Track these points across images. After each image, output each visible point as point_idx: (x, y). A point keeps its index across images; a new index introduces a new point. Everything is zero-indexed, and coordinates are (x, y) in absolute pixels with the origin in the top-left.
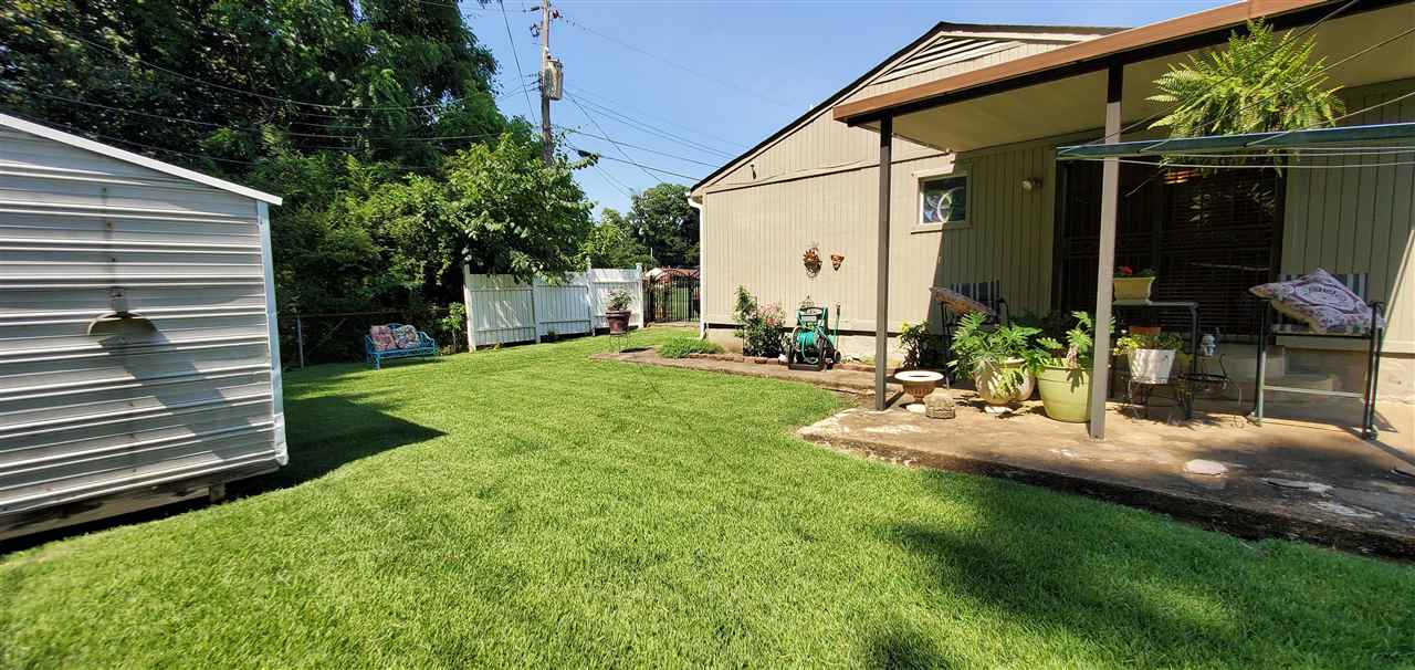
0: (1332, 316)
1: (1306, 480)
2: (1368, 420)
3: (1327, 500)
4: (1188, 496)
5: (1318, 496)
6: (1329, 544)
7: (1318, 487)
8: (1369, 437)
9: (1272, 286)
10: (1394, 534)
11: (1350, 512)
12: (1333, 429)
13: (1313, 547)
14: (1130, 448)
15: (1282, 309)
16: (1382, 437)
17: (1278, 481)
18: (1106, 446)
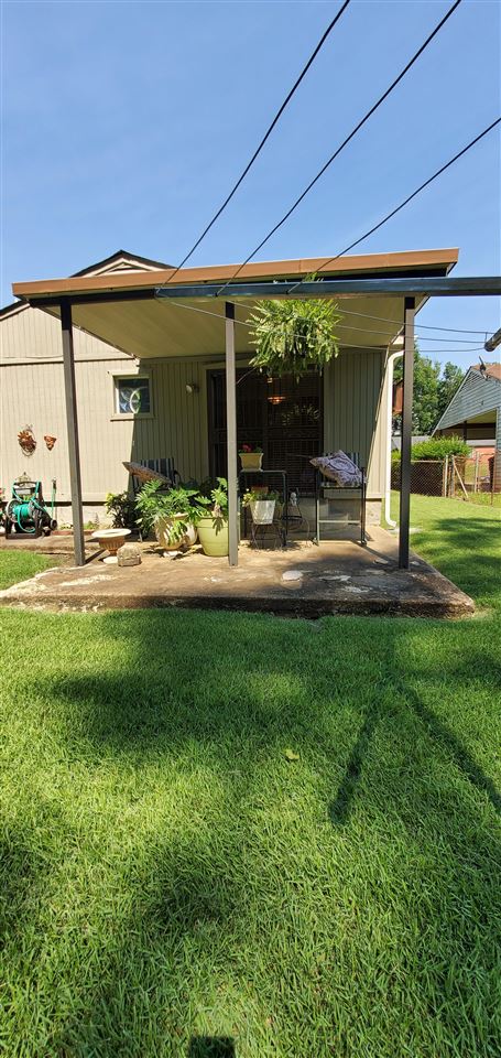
0: (346, 477)
1: (339, 575)
2: (362, 537)
3: (348, 585)
4: (283, 597)
5: (344, 584)
6: (350, 613)
7: (344, 578)
8: (363, 545)
9: (320, 459)
10: (377, 599)
11: (359, 590)
12: (349, 544)
13: (344, 617)
14: (253, 569)
15: (325, 473)
16: (369, 544)
17: (327, 578)
18: (239, 570)
